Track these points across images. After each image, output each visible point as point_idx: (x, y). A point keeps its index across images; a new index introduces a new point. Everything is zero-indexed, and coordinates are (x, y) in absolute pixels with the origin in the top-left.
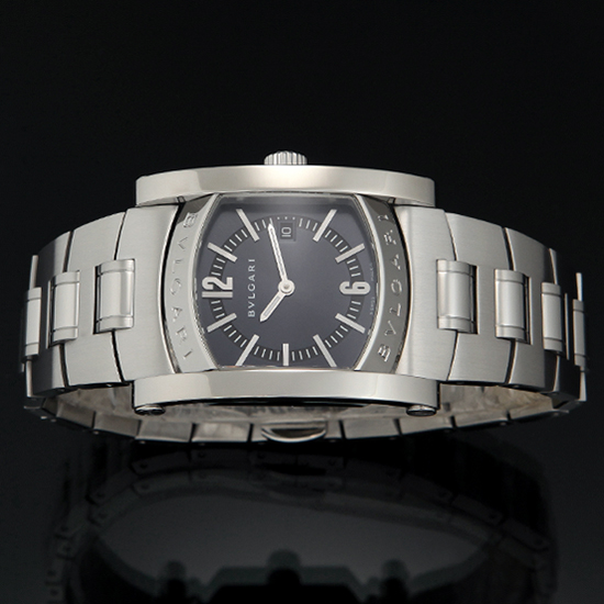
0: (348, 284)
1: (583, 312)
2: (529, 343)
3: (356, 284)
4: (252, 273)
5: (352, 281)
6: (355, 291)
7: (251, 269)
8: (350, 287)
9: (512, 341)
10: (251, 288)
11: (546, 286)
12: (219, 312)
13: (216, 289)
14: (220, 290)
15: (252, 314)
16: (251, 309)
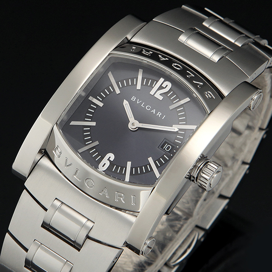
3: (108, 164)
4: (156, 112)
5: (112, 163)
6: (105, 161)
7: (159, 114)
8: (108, 159)
10: (148, 108)
12: (147, 82)
13: (161, 88)
14: (159, 89)
15: (133, 99)
16: (136, 100)
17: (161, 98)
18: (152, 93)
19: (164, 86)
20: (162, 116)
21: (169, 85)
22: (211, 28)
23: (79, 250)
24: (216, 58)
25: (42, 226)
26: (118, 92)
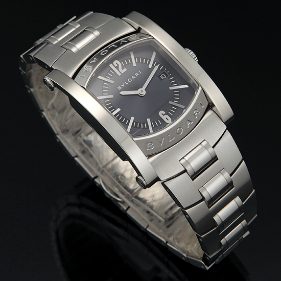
0: (164, 113)
1: (243, 227)
2: (209, 208)
3: (167, 116)
4: (135, 76)
5: (167, 114)
6: (164, 118)
7: (137, 74)
8: (164, 115)
9: (203, 199)
10: (130, 80)
11: (238, 199)
12: (109, 76)
13: (117, 67)
14: (118, 69)
15: (119, 88)
16: (121, 86)
17: (125, 70)
18: (119, 74)
19: (117, 65)
20: (139, 73)
21: (116, 62)
23: (218, 159)
26: (112, 96)
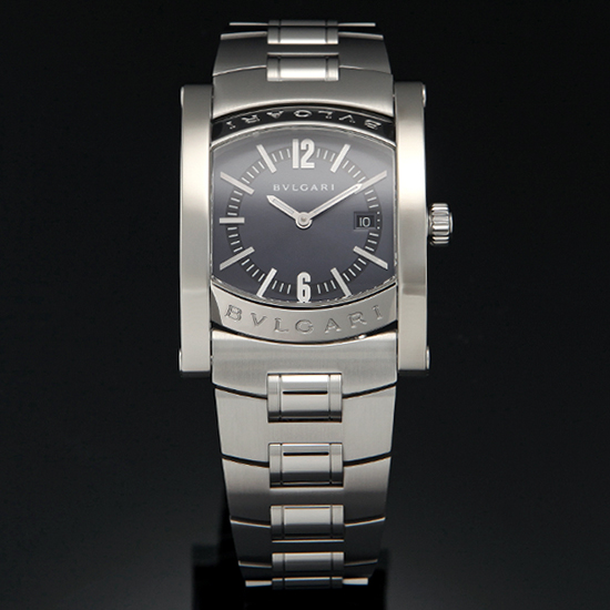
0: (308, 279)
2: (271, 486)
3: (308, 289)
4: (319, 187)
5: (312, 285)
6: (301, 287)
7: (324, 187)
8: (305, 283)
9: (267, 464)
10: (304, 187)
11: (339, 510)
12: (278, 157)
13: (302, 153)
14: (301, 156)
15: (276, 188)
16: (281, 187)
17: (312, 165)
18: (295, 166)
19: (303, 147)
20: (329, 187)
21: (309, 143)
22: (284, 41)
23: (340, 421)
24: (334, 75)
25: (270, 421)
26: (250, 191)
